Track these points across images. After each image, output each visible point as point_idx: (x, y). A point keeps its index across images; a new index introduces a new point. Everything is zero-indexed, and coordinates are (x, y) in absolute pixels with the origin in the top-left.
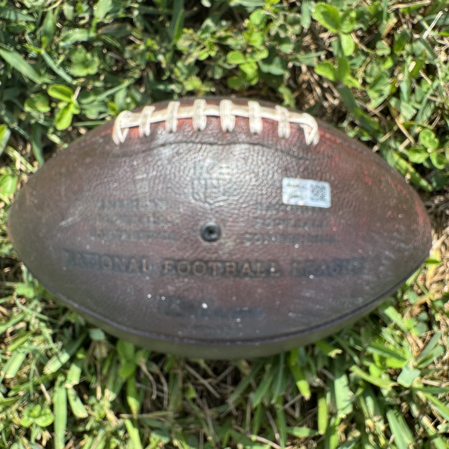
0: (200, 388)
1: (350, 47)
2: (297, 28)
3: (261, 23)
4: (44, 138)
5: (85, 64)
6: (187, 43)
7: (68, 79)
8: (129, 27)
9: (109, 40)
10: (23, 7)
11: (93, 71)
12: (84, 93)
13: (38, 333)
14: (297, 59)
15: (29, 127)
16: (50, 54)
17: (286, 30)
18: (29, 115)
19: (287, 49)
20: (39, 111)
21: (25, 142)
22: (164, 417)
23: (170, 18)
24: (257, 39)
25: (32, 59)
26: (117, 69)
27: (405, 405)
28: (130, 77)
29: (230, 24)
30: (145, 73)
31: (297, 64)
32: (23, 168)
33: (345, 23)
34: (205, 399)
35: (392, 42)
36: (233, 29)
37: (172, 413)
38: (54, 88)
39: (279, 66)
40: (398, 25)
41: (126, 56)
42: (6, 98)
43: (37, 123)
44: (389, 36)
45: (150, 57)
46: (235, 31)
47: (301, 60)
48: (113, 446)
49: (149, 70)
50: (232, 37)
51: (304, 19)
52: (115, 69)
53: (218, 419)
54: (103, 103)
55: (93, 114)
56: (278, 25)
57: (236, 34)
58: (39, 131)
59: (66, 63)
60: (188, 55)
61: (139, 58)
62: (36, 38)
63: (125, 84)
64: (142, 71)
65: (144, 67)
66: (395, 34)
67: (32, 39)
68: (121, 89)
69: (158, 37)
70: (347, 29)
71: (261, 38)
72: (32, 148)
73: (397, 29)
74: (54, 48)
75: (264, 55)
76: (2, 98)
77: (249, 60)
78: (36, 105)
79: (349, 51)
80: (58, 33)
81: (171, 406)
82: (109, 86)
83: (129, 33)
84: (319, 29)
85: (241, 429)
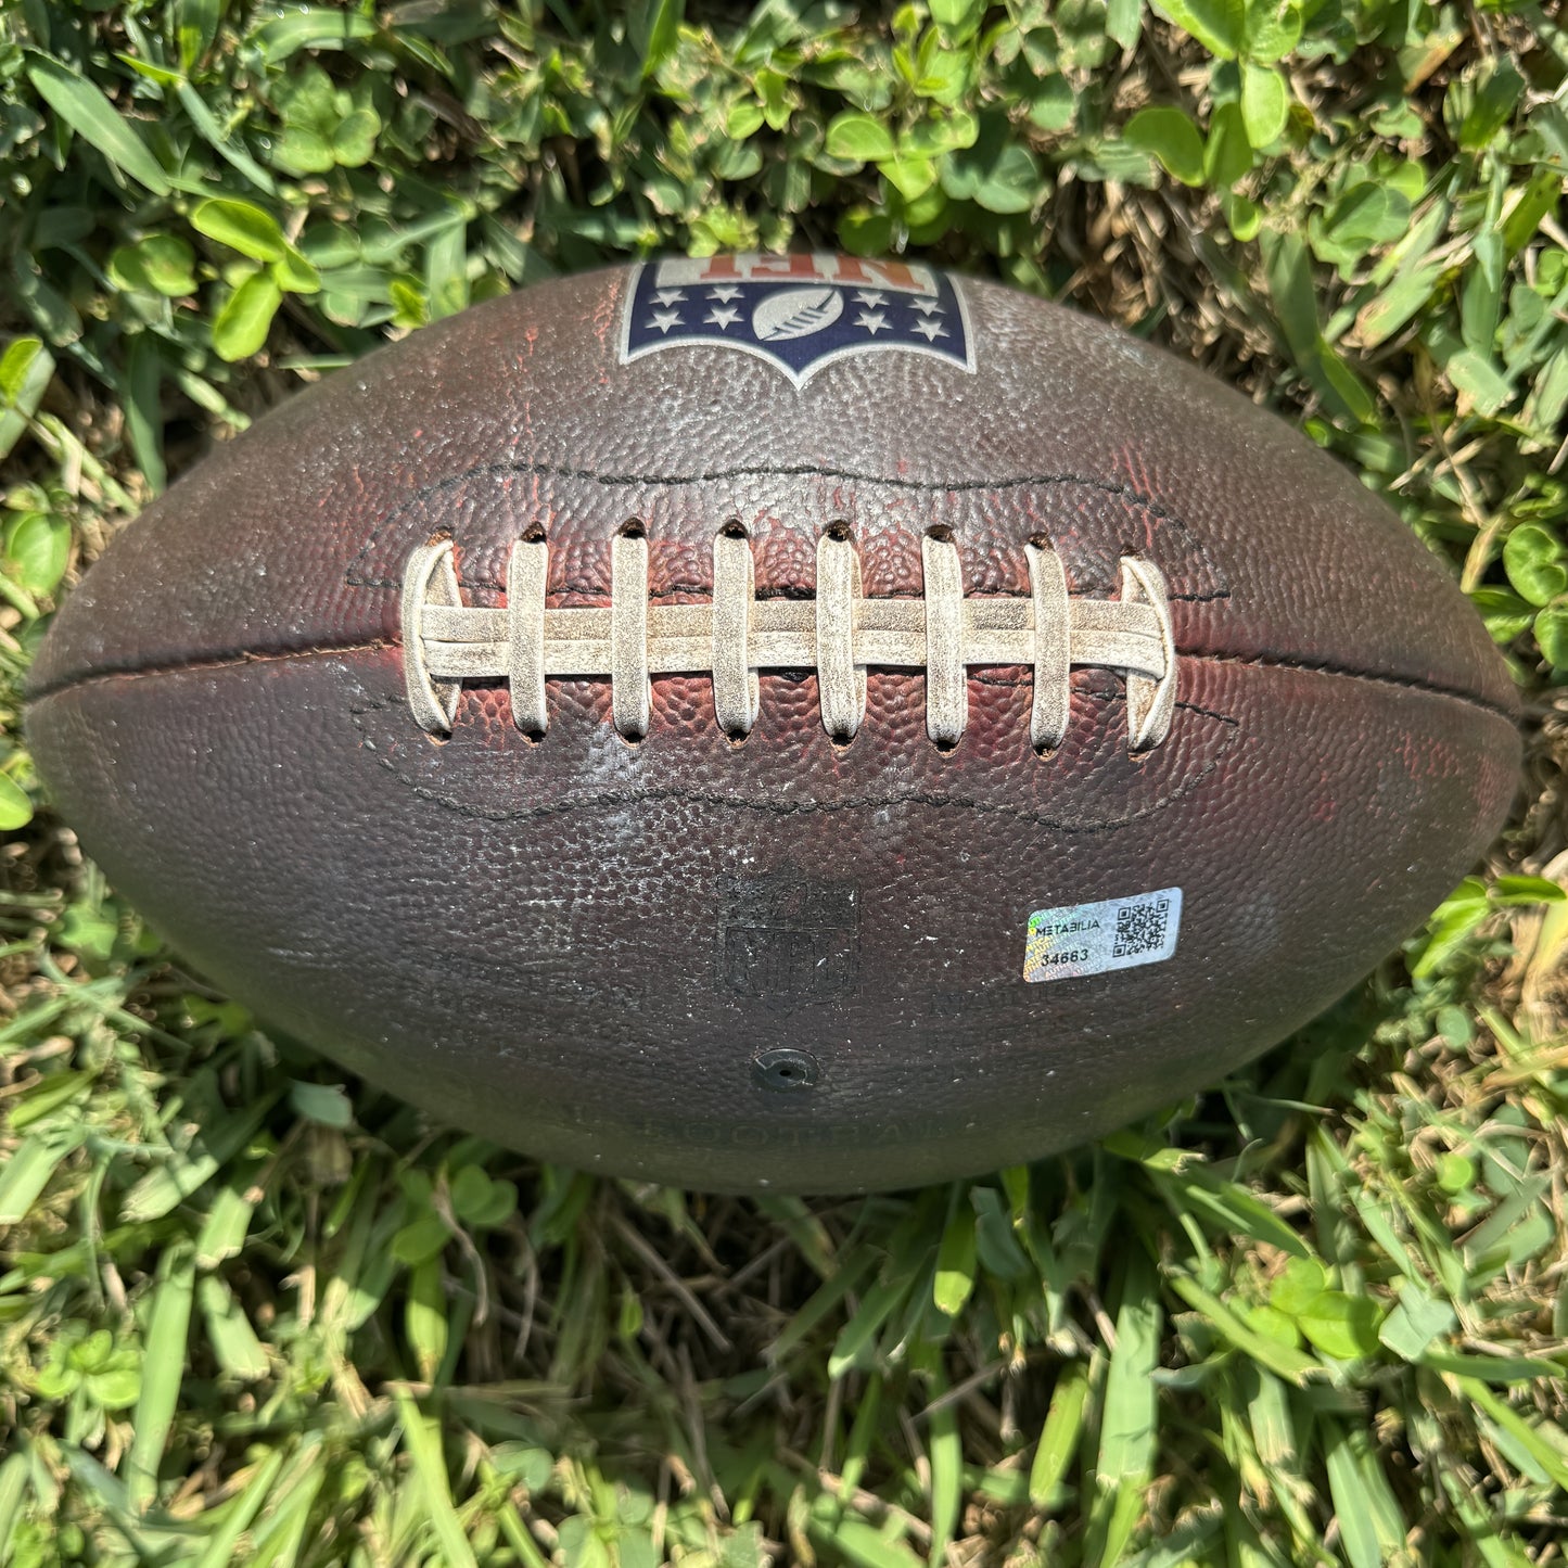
0: (670, 1308)
1: (1276, 119)
2: (1093, 46)
3: (966, 19)
4: (171, 391)
5: (328, 130)
6: (694, 75)
7: (262, 180)
8: (491, 8)
9: (419, 50)
11: (354, 152)
12: (319, 228)
13: (106, 1082)
14: (1085, 156)
15: (117, 347)
16: (206, 92)
17: (1053, 50)
18: (121, 304)
19: (1055, 116)
20: (154, 292)
21: (104, 397)
22: (535, 1400)
24: (945, 77)
25: (144, 104)
26: (442, 157)
27: (1388, 1420)
28: (484, 186)
29: (852, 15)
30: (539, 176)
31: (1090, 175)
32: (91, 491)
33: (1267, 28)
34: (683, 1350)
35: (1439, 115)
36: (863, 33)
37: (565, 1390)
38: (215, 206)
39: (1013, 181)
40: (1464, 56)
41: (477, 109)
42: (44, 240)
43: (148, 332)
44: (1429, 93)
45: (556, 117)
46: (870, 41)
47: (1102, 159)
48: (352, 1489)
49: (552, 164)
50: (854, 62)
51: (1119, 12)
52: (434, 154)
53: (727, 1423)
54: (384, 271)
55: (345, 308)
56: (1026, 30)
57: (869, 52)
58: (153, 367)
59: (259, 125)
60: (694, 120)
61: (517, 116)
62: (161, 30)
63: (467, 211)
64: (529, 166)
65: (533, 154)
66: (1453, 88)
67: (147, 34)
68: (451, 228)
69: (588, 48)
70: (1270, 49)
71: (961, 73)
72: (126, 423)
73: (1458, 70)
74: (220, 68)
75: (967, 135)
76: (28, 241)
77: (911, 148)
78: (149, 268)
79: (1267, 131)
80: (238, 16)
81: (562, 1365)
82: (409, 213)
83: (490, 29)
84: (1178, 50)
85: (806, 1464)
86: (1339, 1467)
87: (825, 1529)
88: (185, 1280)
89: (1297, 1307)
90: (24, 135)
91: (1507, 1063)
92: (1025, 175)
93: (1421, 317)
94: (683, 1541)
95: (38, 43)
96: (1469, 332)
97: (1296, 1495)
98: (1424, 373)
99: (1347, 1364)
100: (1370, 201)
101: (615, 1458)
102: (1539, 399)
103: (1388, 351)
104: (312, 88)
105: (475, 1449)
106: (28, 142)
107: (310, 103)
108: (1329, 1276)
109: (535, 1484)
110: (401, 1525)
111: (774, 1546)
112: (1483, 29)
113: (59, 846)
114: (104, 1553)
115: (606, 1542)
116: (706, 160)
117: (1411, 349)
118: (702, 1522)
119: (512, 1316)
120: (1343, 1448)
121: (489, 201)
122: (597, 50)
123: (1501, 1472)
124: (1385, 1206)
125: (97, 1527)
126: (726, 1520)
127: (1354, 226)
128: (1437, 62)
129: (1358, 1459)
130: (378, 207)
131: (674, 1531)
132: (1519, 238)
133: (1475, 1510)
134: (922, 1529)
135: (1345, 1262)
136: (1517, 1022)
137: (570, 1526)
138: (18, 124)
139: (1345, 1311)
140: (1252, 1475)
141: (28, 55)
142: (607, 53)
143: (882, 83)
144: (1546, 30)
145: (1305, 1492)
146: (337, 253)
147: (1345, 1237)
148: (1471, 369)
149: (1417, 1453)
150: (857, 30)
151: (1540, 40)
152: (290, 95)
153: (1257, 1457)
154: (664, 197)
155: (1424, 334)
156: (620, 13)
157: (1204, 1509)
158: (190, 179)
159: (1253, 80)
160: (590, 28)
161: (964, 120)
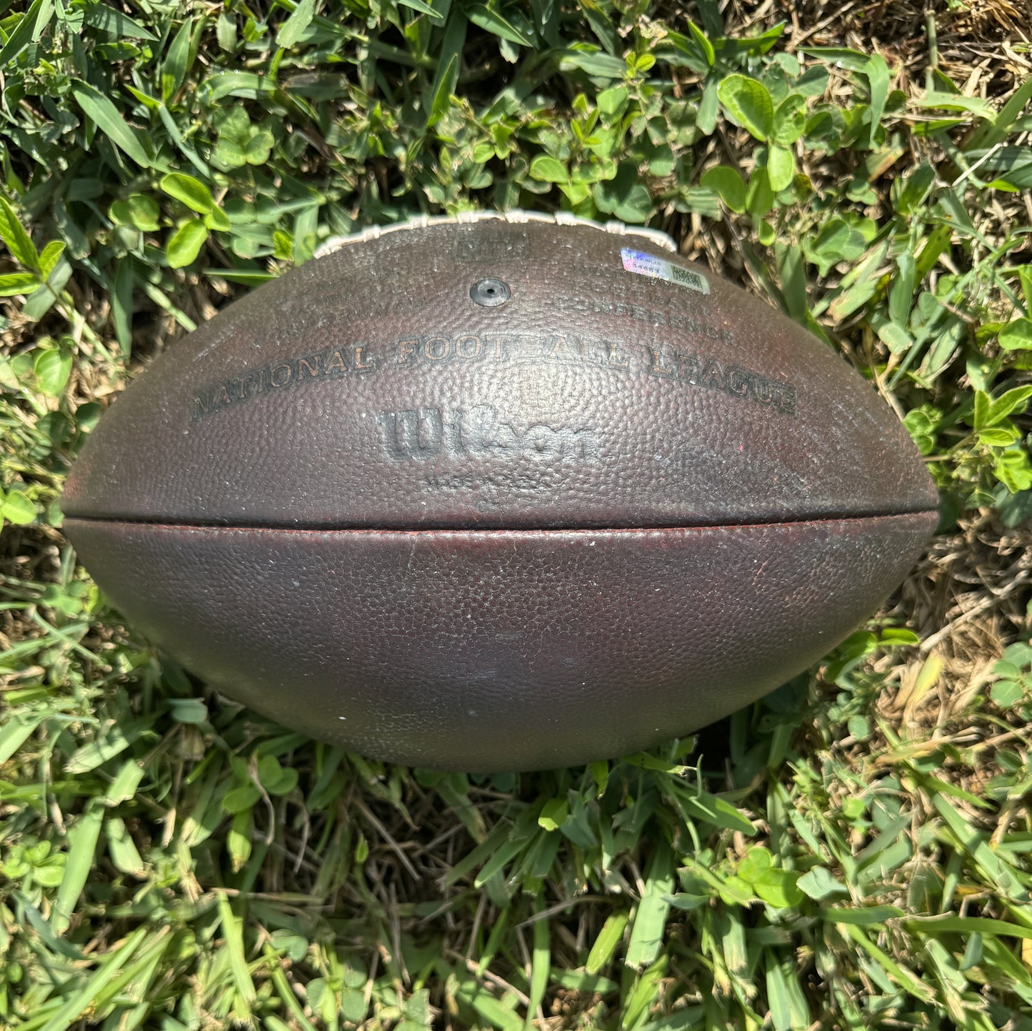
0: (387, 861)
1: (787, 176)
2: (688, 133)
3: (616, 112)
4: (139, 293)
5: (244, 144)
6: (457, 126)
7: (204, 169)
8: (344, 82)
9: (301, 105)
10: (137, 12)
11: (258, 157)
12: (233, 201)
13: (66, 691)
14: (680, 198)
15: (110, 266)
16: (176, 116)
17: (664, 132)
18: (115, 238)
19: (663, 168)
20: (134, 228)
21: (100, 295)
22: (302, 905)
23: (430, 74)
24: (602, 143)
25: (139, 120)
26: (310, 171)
27: (804, 952)
28: (331, 188)
29: (552, 104)
30: (364, 184)
31: (682, 209)
32: (87, 349)
33: (786, 125)
34: (393, 886)
35: (888, 196)
36: (557, 115)
37: (320, 900)
38: (173, 177)
39: (637, 205)
40: (905, 163)
41: (332, 140)
42: (72, 197)
43: (130, 256)
44: (883, 183)
45: (376, 143)
46: (561, 120)
47: (689, 199)
48: (186, 952)
49: (372, 178)
50: (549, 128)
51: (704, 114)
52: (305, 169)
53: (414, 933)
54: (270, 229)
55: (245, 248)
56: (649, 117)
57: (559, 124)
58: (131, 277)
59: (204, 139)
60: (454, 152)
61: (354, 143)
62: (153, 80)
63: (321, 200)
64: (360, 177)
65: (362, 171)
66: (897, 181)
67: (145, 81)
68: (312, 207)
69: (398, 111)
70: (787, 137)
71: (611, 141)
72: (111, 311)
73: (901, 171)
74: (185, 104)
75: (610, 173)
76: (65, 195)
77: (578, 179)
78: (133, 214)
79: (782, 183)
80: (198, 76)
81: (320, 886)
82: (287, 198)
83: (343, 95)
84: (741, 147)
85: (460, 957)
86: (774, 979)
87: (468, 998)
88: (99, 816)
89: (754, 878)
90: (67, 129)
91: (890, 751)
92: (644, 202)
93: (868, 307)
94: (382, 1001)
95: (80, 76)
96: (893, 312)
97: (746, 990)
98: (868, 340)
99: (780, 911)
100: (840, 232)
101: (345, 948)
102: (932, 358)
103: (848, 325)
104: (237, 117)
105: (263, 935)
106: (69, 133)
107: (234, 126)
108: (774, 860)
109: (296, 956)
110: (213, 976)
111: (437, 1011)
112: (916, 149)
113: (49, 557)
114: (33, 981)
115: (335, 992)
116: (462, 176)
117: (861, 326)
118: (394, 989)
119: (291, 855)
120: (777, 969)
121: (334, 196)
122: (403, 112)
123: (869, 987)
124: (809, 820)
125: (31, 964)
126: (409, 989)
127: (830, 245)
128: (889, 165)
129: (785, 977)
130: (270, 194)
131: (377, 995)
132: (927, 266)
133: (852, 1011)
134: (525, 999)
135: (785, 857)
136: (900, 732)
137: (314, 984)
138: (64, 123)
139: (781, 879)
140: (721, 977)
141: (73, 82)
142: (409, 116)
143: (564, 141)
144: (952, 151)
145: (751, 991)
146: (244, 217)
147: (785, 842)
148: (892, 332)
149: (820, 973)
150: (554, 112)
151: (947, 156)
152: (223, 119)
153: (725, 968)
154: (434, 193)
155: (869, 315)
156: (419, 93)
157: (691, 997)
158: (161, 165)
159: (775, 154)
160: (400, 101)
161: (610, 164)
